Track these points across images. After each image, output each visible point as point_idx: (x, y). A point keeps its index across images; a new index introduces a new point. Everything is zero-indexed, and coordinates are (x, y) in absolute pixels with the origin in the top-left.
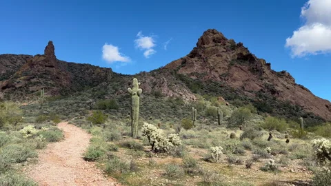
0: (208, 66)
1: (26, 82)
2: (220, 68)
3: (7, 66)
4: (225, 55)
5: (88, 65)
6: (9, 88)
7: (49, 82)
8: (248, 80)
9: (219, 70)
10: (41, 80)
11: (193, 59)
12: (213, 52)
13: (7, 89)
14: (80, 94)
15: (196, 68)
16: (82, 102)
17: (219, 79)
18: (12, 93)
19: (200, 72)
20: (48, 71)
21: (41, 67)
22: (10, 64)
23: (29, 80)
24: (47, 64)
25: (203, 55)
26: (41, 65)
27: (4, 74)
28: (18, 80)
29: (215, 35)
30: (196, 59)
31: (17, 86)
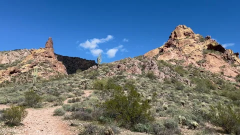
0: (183, 54)
1: (30, 69)
2: (195, 56)
3: (17, 57)
4: (197, 46)
5: (77, 58)
6: (16, 73)
7: (48, 69)
8: (224, 67)
9: (195, 58)
10: (42, 67)
11: (169, 49)
12: (186, 43)
13: (15, 74)
14: (73, 76)
15: (173, 56)
16: (76, 82)
17: (197, 65)
18: (18, 77)
19: (177, 59)
20: (47, 61)
21: (42, 57)
22: (19, 55)
23: (32, 67)
24: (47, 55)
25: (177, 45)
26: (42, 56)
27: (13, 63)
28: (23, 67)
29: (185, 30)
30: (171, 48)
31: (22, 72)
